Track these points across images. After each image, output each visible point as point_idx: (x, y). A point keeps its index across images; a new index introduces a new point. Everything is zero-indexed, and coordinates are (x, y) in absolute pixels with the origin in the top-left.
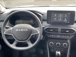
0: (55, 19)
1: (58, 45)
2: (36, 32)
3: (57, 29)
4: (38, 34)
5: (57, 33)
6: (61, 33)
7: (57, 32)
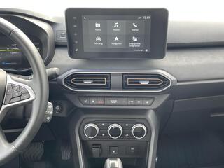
0: (98, 41)
1: (115, 132)
2: (23, 93)
3: (108, 76)
4: (31, 102)
5: (110, 89)
6: (124, 89)
7: (108, 86)
